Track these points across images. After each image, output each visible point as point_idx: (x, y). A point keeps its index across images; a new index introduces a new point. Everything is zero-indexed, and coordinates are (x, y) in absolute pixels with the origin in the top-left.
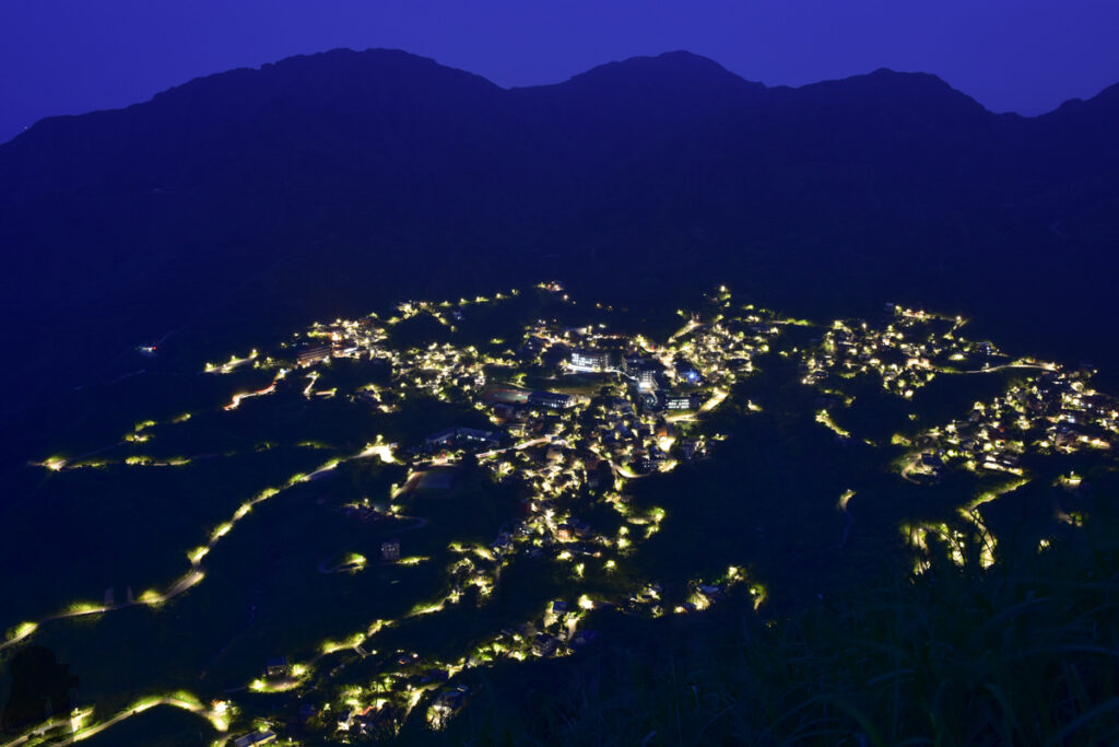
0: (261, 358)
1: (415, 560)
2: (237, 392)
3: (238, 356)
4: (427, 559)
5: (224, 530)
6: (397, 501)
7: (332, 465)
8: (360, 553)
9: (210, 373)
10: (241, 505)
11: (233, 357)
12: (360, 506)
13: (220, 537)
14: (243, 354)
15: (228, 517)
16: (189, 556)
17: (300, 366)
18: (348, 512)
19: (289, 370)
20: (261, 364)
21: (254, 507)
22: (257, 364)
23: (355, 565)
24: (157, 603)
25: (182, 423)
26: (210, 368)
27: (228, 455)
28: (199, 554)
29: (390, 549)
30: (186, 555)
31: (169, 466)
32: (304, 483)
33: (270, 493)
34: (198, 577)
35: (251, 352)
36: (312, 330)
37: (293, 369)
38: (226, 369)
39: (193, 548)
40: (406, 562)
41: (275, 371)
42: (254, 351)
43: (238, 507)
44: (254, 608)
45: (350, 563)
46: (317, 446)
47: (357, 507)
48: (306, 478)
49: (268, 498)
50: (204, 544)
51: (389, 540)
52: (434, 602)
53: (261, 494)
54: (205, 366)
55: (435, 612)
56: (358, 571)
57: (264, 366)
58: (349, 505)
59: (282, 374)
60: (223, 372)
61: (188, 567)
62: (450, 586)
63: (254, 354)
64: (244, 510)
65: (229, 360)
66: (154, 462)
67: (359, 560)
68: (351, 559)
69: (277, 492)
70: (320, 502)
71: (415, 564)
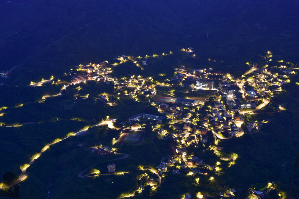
0: (55, 80)
1: (122, 173)
2: (43, 95)
3: (45, 79)
4: (128, 173)
5: (37, 157)
6: (114, 146)
7: (86, 129)
8: (98, 169)
9: (32, 86)
10: (45, 146)
11: (43, 79)
12: (98, 147)
13: (35, 160)
14: (47, 78)
15: (39, 151)
16: (21, 168)
17: (73, 84)
18: (93, 151)
19: (68, 86)
20: (55, 82)
21: (50, 146)
22: (53, 83)
23: (95, 174)
24: (6, 189)
25: (19, 108)
26: (32, 84)
27: (39, 123)
28: (26, 167)
29: (111, 168)
30: (19, 168)
31: (13, 127)
32: (73, 137)
33: (58, 141)
34: (24, 178)
35: (51, 77)
36: (78, 68)
37: (70, 85)
38: (40, 84)
39: (23, 164)
40: (118, 174)
41: (61, 86)
42: (52, 76)
43: (43, 147)
44: (49, 192)
45: (93, 173)
46: (80, 120)
47: (97, 148)
48: (74, 135)
49: (57, 143)
50: (28, 163)
51: (111, 163)
52: (130, 193)
53: (54, 141)
54: (30, 83)
55: (131, 197)
56: (97, 177)
57: (56, 84)
58: (93, 147)
59: (65, 87)
60: (38, 86)
61: (20, 173)
62: (138, 185)
63: (52, 78)
64: (46, 148)
65: (41, 80)
66: (6, 125)
67: (97, 172)
68: (93, 171)
69: (61, 140)
70: (80, 145)
71: (122, 175)
